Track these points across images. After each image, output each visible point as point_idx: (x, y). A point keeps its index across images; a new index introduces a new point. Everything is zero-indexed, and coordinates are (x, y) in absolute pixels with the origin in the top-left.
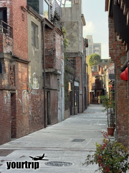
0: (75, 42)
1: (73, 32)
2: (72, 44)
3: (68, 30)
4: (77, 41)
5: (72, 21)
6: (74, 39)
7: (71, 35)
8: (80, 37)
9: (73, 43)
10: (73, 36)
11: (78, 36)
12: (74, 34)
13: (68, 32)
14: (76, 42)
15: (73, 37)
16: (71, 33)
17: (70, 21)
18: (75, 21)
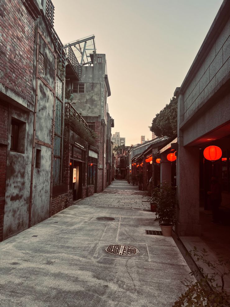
0: (96, 106)
1: (95, 95)
2: (93, 109)
3: (89, 93)
4: (98, 105)
5: (94, 82)
6: (95, 103)
7: (92, 98)
8: (102, 101)
9: (93, 107)
10: (95, 99)
11: (100, 99)
12: (95, 98)
13: (88, 95)
14: (98, 107)
15: (95, 101)
16: (92, 96)
17: (91, 82)
18: (97, 82)
